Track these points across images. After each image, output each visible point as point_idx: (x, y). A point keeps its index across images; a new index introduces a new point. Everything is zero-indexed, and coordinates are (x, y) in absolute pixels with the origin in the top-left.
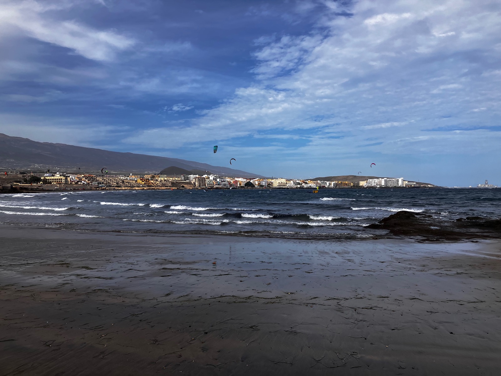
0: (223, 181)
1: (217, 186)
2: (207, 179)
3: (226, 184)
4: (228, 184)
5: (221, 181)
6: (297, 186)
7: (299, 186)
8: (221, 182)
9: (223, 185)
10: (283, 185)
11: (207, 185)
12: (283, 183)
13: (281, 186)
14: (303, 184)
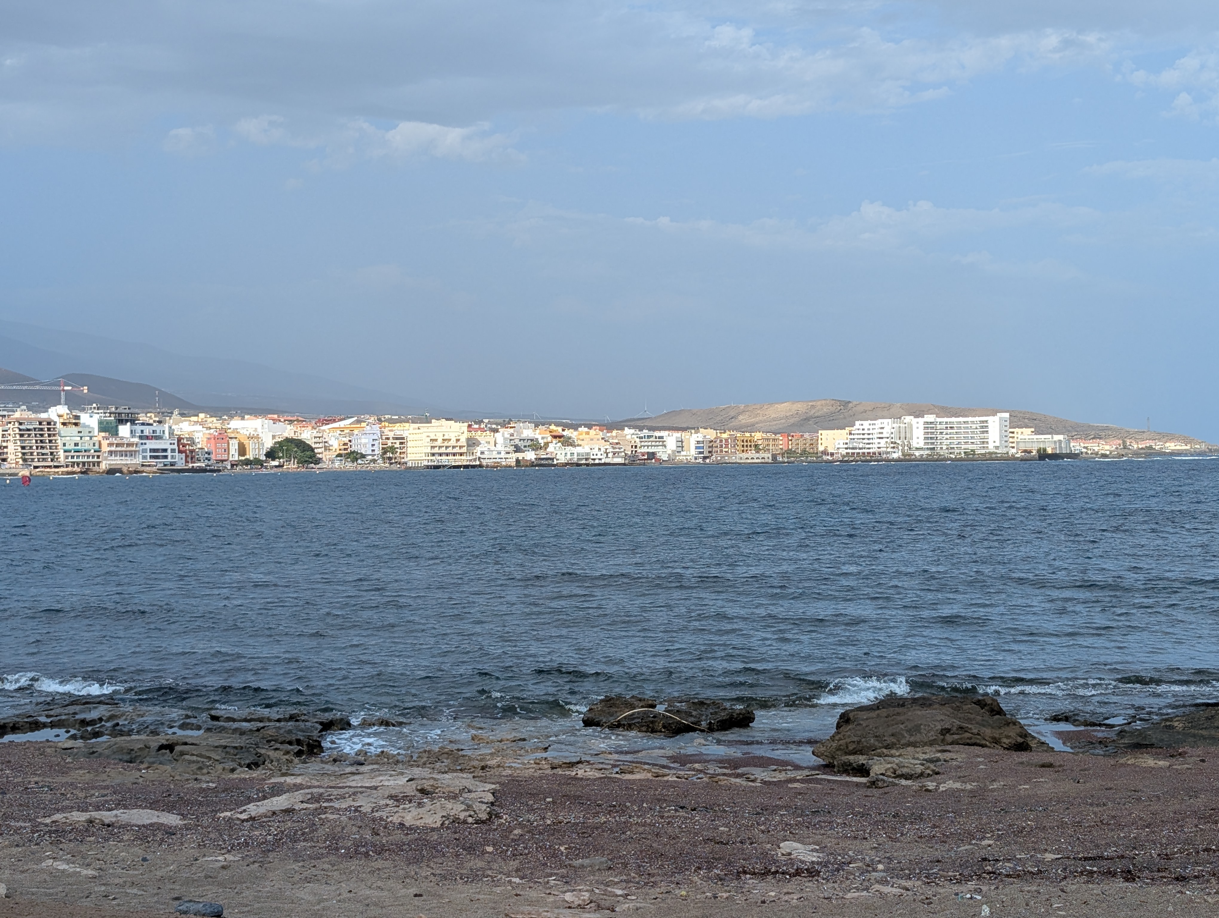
0: (147, 438)
1: (117, 461)
2: (64, 424)
3: (165, 450)
4: (173, 451)
5: (141, 437)
6: (520, 456)
7: (530, 456)
8: (136, 440)
9: (148, 454)
10: (450, 450)
11: (61, 454)
12: (453, 443)
13: (444, 458)
14: (551, 449)
